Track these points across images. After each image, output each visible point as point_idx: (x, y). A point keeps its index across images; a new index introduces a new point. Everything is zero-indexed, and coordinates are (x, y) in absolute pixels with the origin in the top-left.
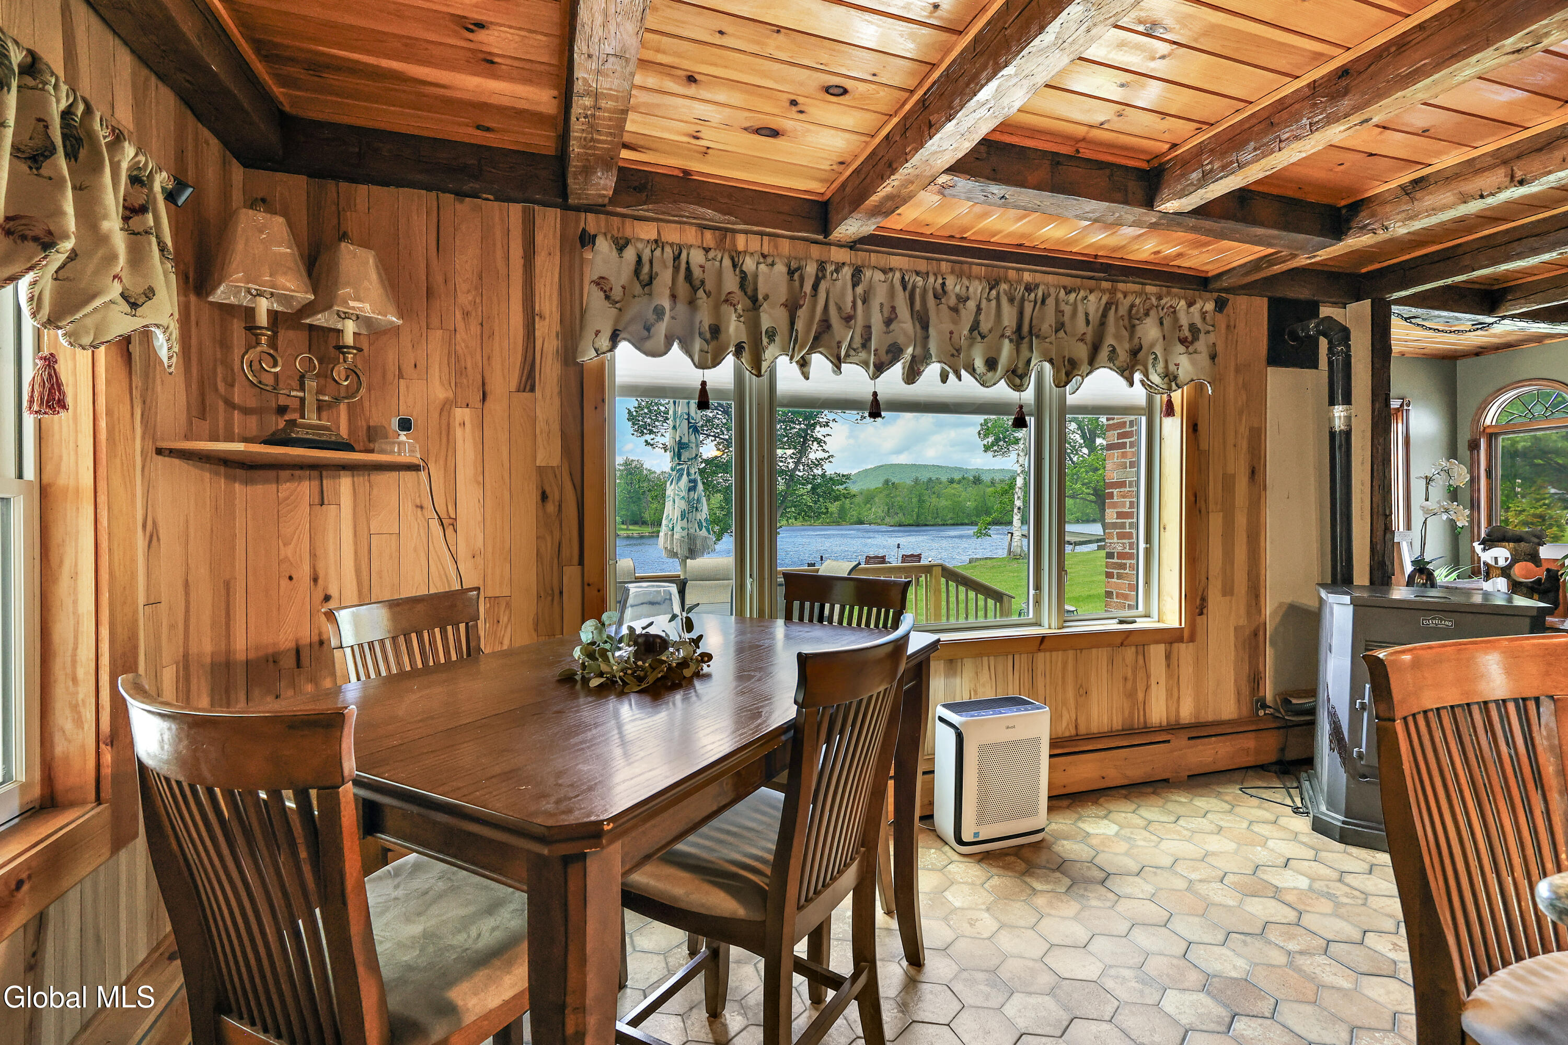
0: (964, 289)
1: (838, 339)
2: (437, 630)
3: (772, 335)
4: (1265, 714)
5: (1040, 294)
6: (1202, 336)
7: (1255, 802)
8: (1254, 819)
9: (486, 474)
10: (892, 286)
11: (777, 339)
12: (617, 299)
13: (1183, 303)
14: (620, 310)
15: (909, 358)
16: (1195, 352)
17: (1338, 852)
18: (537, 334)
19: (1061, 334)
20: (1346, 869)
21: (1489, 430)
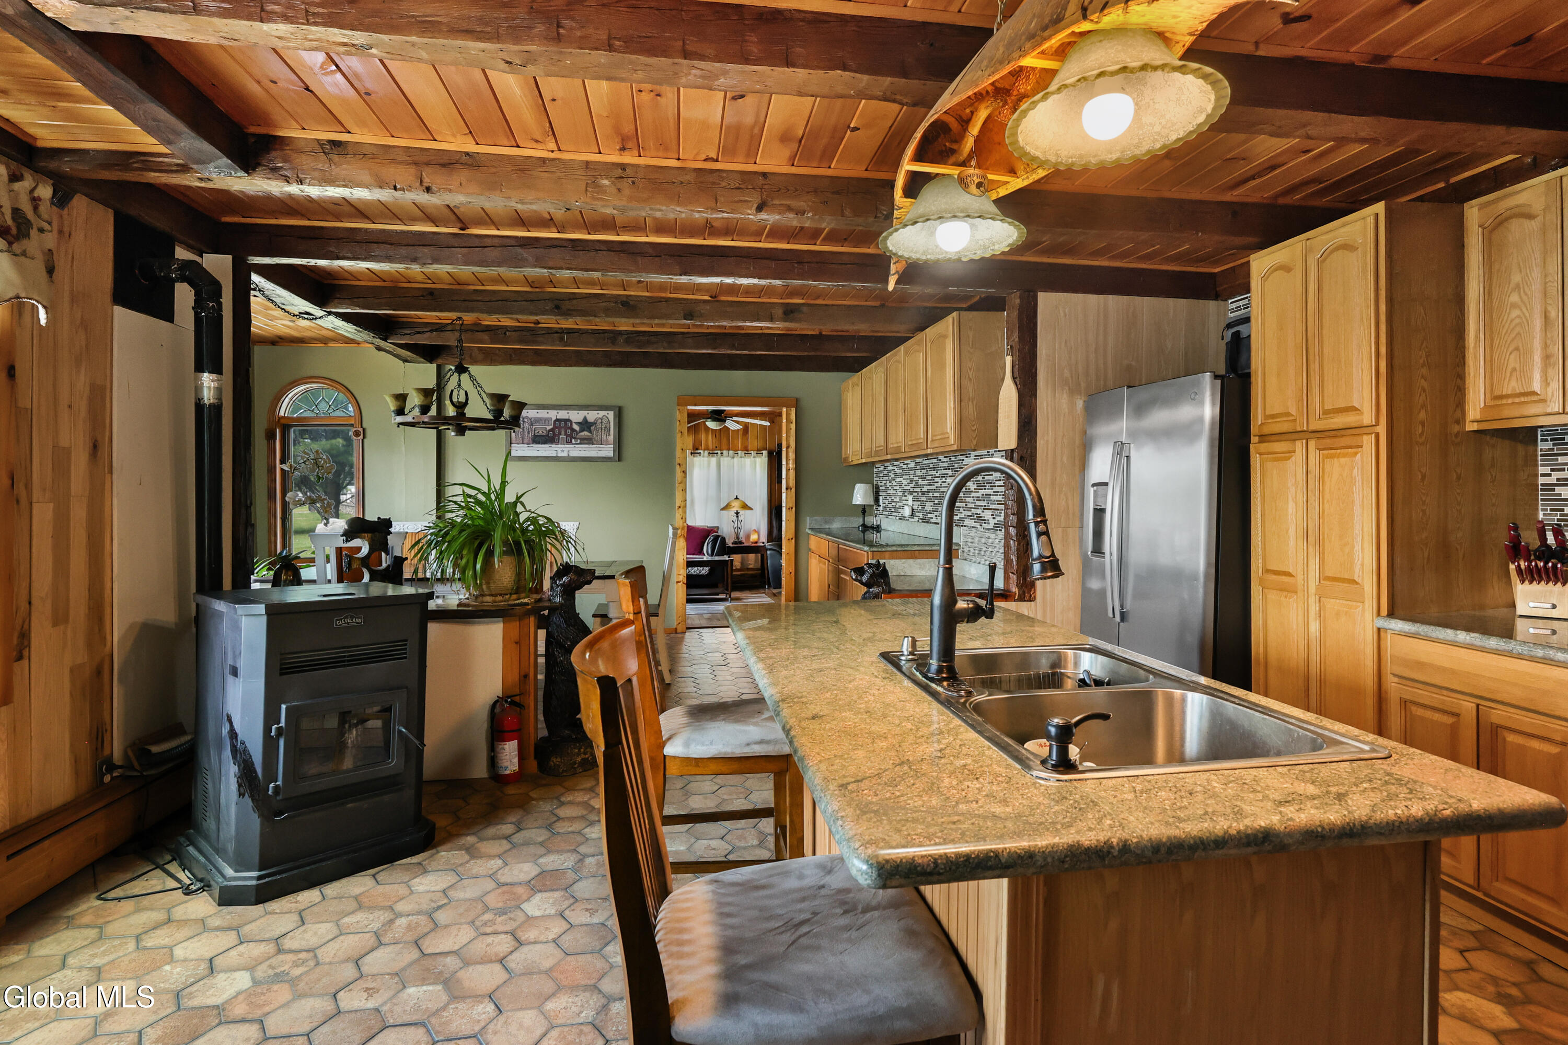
4: (112, 778)
7: (128, 905)
8: (140, 931)
17: (261, 917)
20: (278, 933)
21: (283, 421)
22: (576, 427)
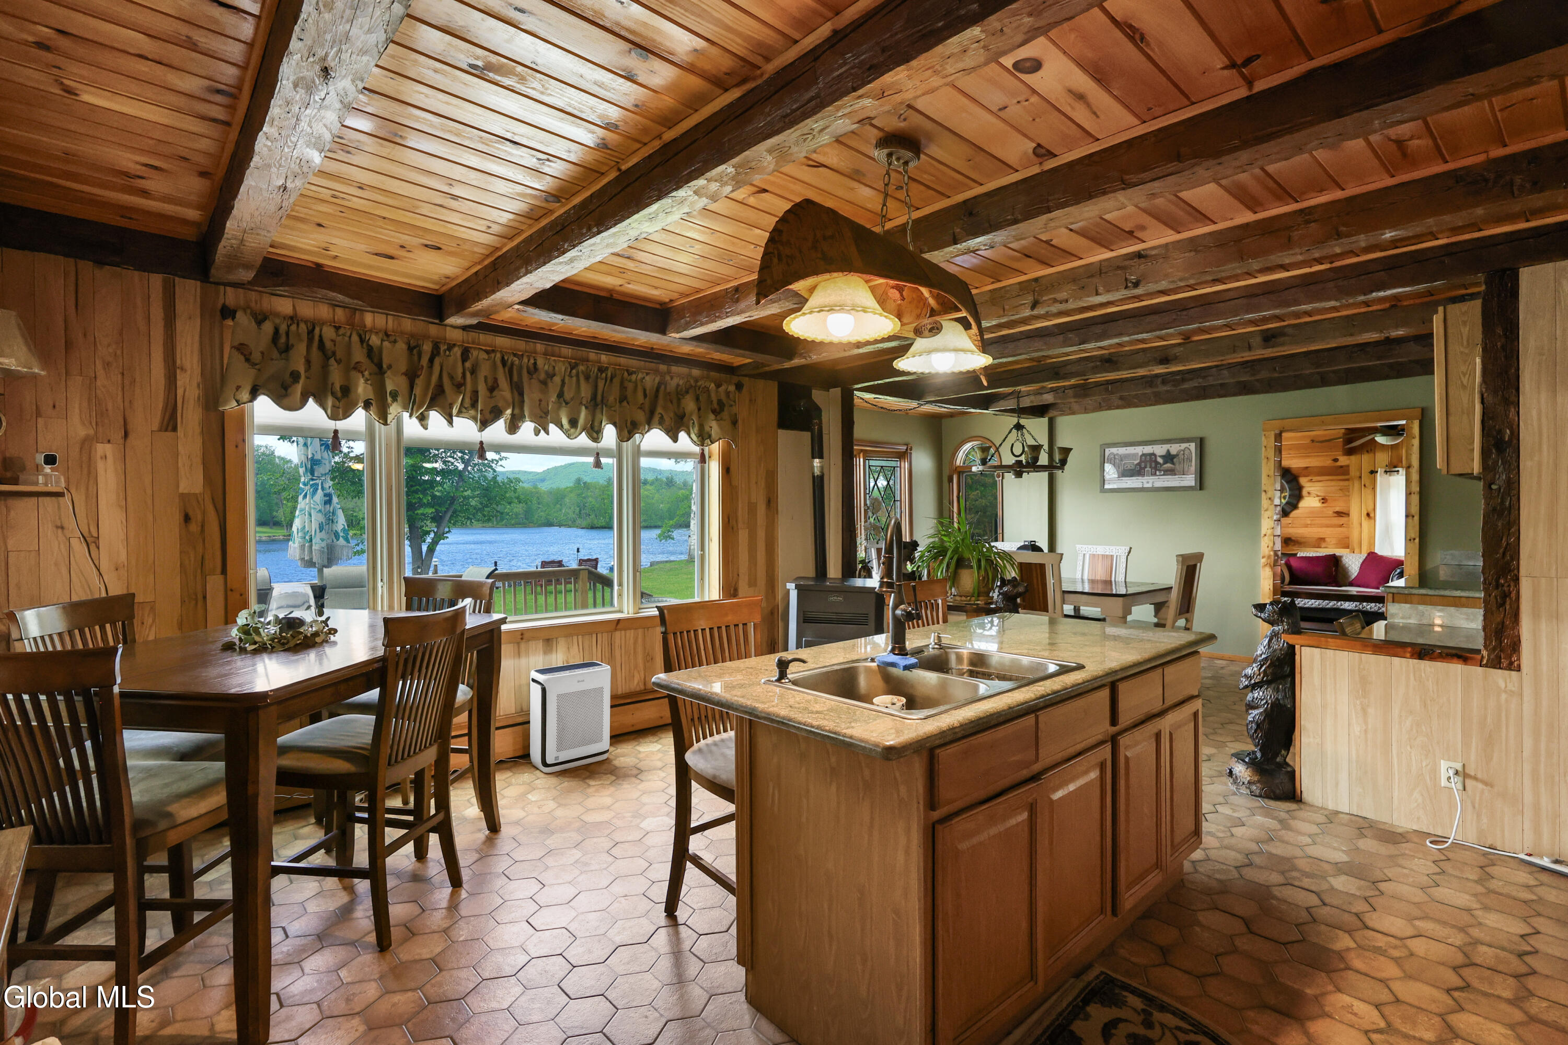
0: (551, 369)
1: (450, 401)
2: (97, 628)
3: (394, 396)
5: (609, 374)
6: (726, 409)
9: (129, 499)
10: (494, 362)
11: (399, 399)
12: (257, 362)
13: (713, 385)
14: (259, 370)
15: (509, 417)
16: (721, 419)
18: (179, 383)
19: (625, 403)
21: (958, 470)
22: (1160, 460)
